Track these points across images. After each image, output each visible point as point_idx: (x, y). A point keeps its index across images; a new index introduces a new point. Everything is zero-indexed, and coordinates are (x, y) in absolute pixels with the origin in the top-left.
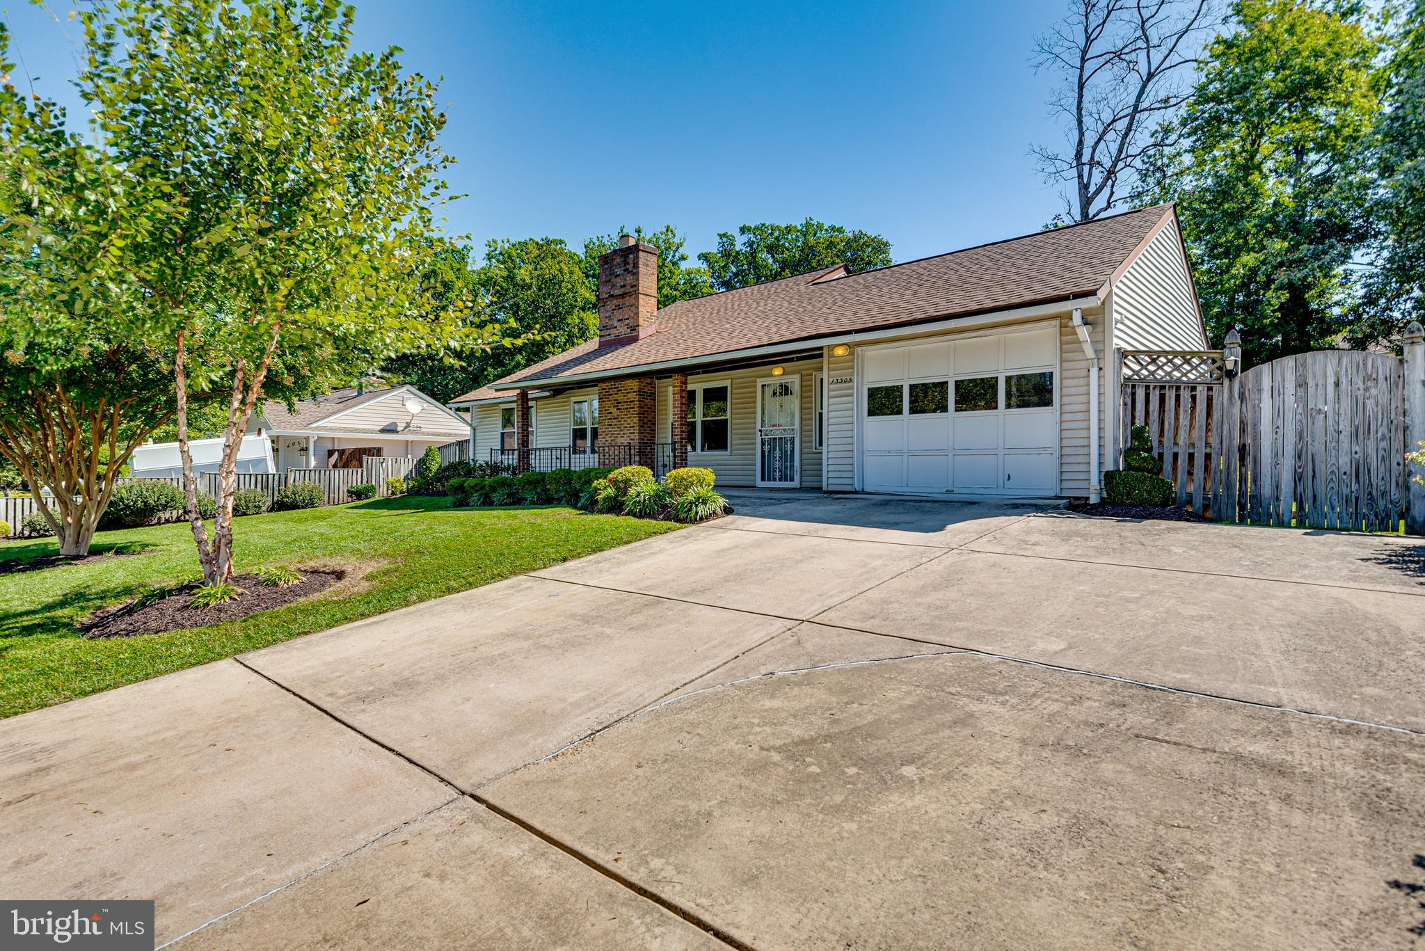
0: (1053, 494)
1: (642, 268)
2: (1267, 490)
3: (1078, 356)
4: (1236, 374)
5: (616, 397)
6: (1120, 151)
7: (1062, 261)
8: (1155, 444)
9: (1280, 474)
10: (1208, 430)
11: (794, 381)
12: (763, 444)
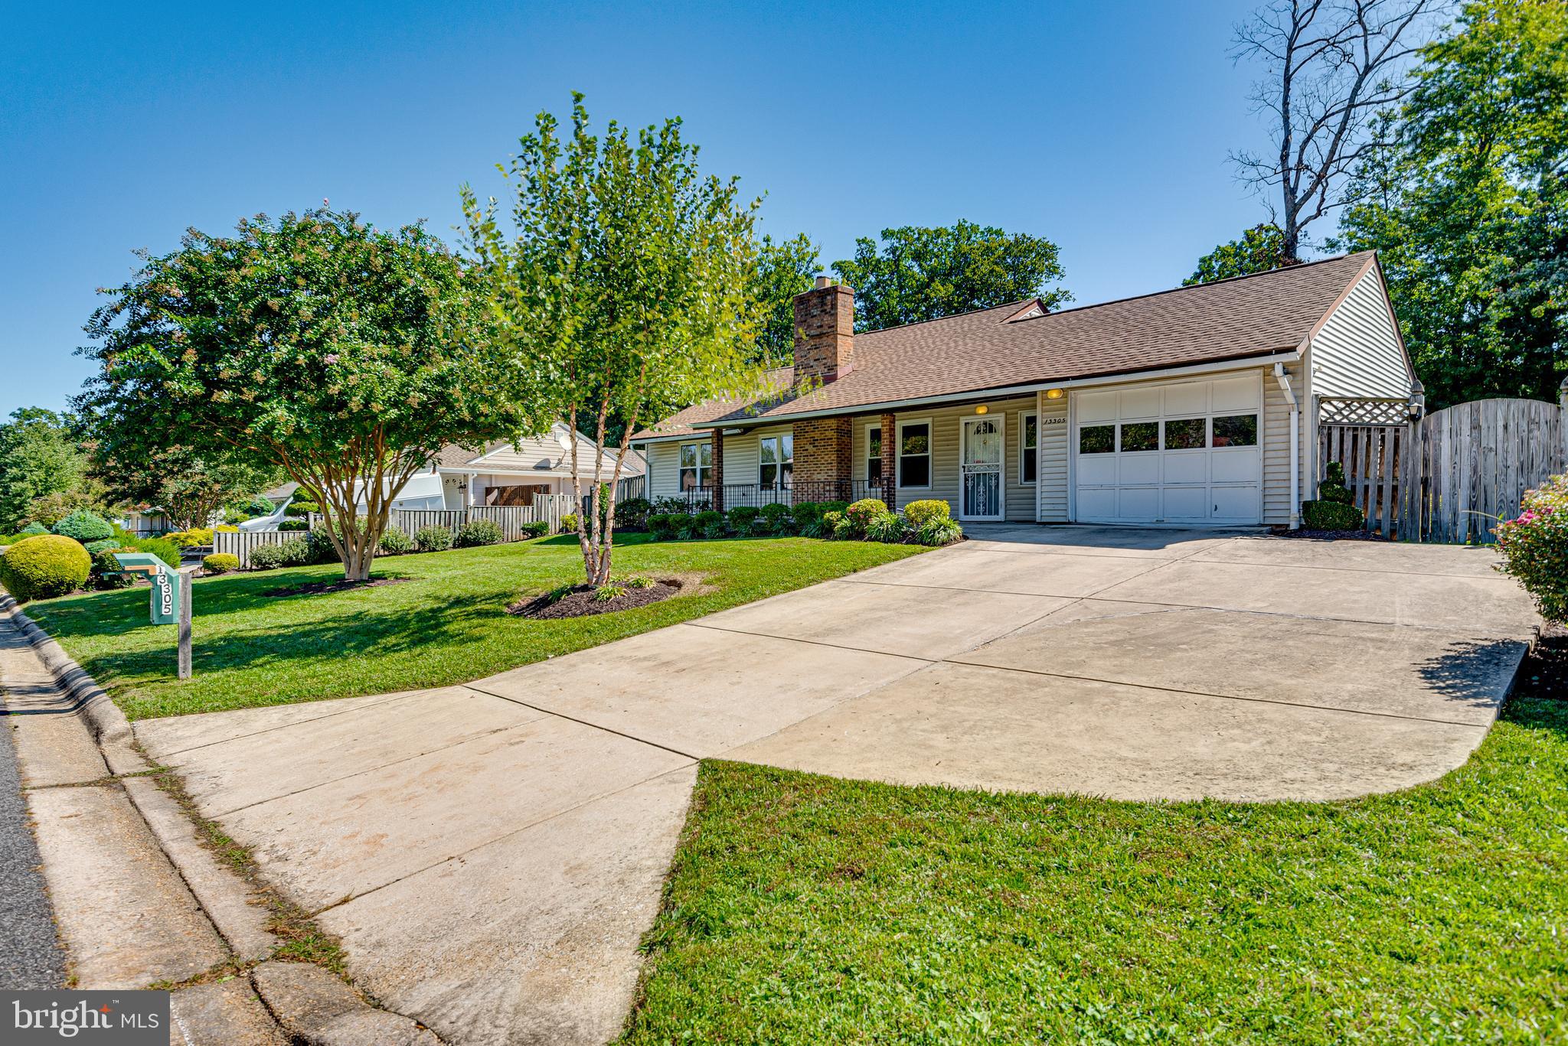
0: (1256, 522)
1: (840, 310)
2: (1446, 517)
3: (1280, 401)
4: (1420, 417)
5: (812, 434)
6: (1332, 152)
7: (1265, 313)
8: (1348, 478)
9: (1457, 503)
10: (1395, 466)
11: (999, 419)
12: (966, 479)
